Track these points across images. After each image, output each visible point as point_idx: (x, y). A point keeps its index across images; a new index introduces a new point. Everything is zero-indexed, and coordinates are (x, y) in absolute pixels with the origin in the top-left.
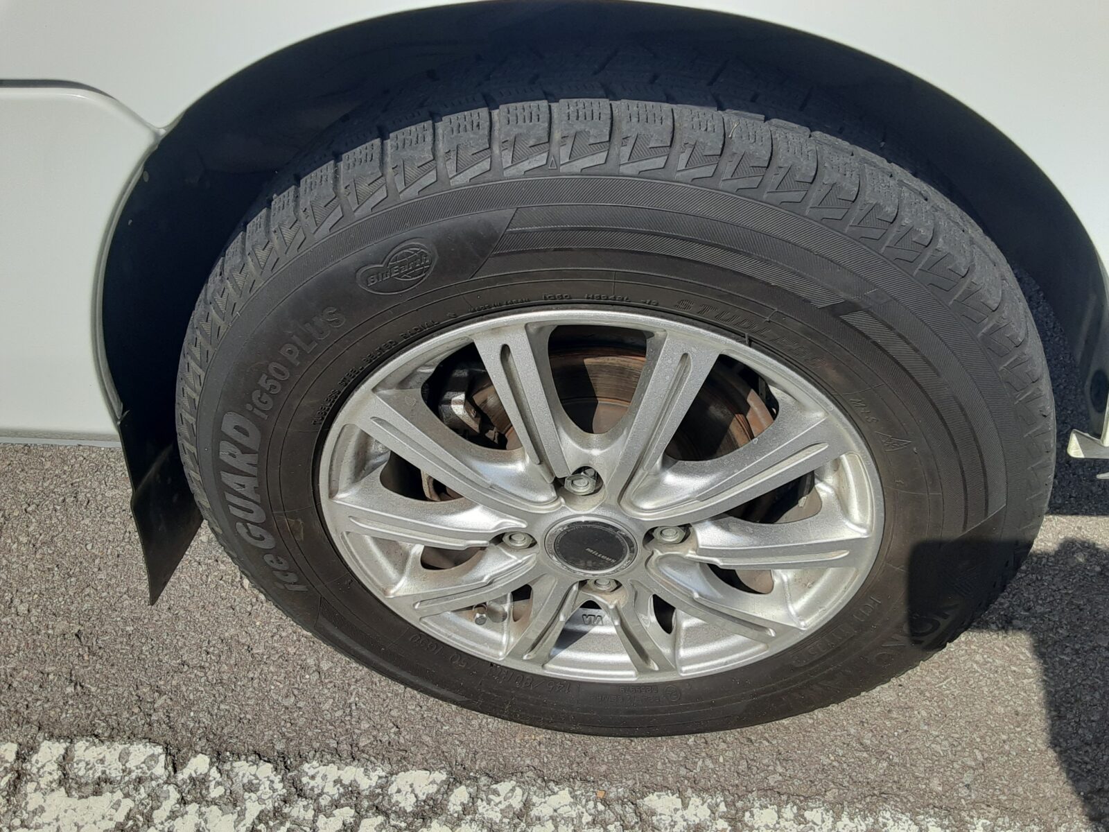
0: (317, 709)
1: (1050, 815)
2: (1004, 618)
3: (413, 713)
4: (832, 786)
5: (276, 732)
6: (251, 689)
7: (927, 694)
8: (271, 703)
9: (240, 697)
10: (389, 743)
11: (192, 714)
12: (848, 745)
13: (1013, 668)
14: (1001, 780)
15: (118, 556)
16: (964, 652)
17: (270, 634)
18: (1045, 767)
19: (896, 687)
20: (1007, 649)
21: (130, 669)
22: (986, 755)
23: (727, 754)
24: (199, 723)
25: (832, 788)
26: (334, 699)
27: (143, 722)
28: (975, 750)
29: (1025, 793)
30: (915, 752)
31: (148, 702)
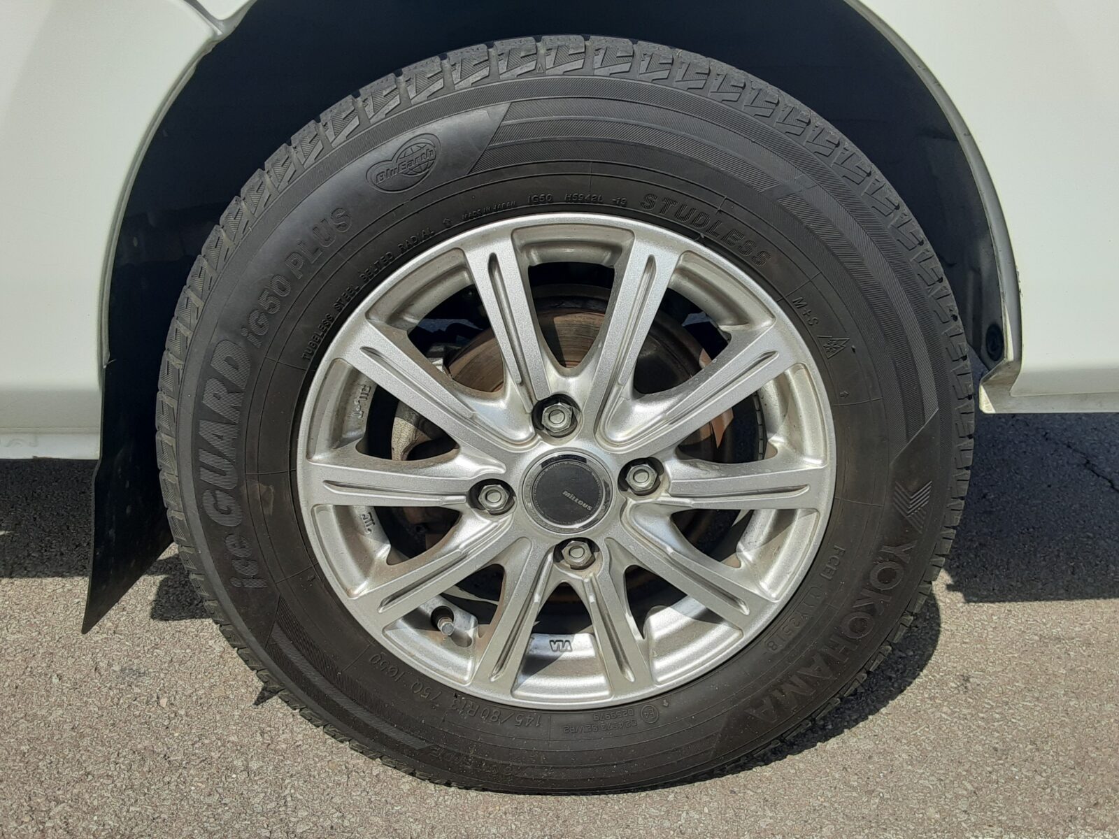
0: (246, 803)
1: (1054, 828)
2: (962, 678)
3: (358, 798)
4: (827, 822)
5: (197, 827)
6: (167, 792)
7: (904, 741)
8: (191, 802)
9: (153, 800)
10: (332, 827)
11: (95, 818)
12: (835, 788)
13: (981, 715)
14: (997, 803)
15: (17, 687)
16: (930, 706)
17: (190, 743)
18: (1036, 789)
19: (872, 738)
20: (971, 701)
21: (22, 783)
22: (976, 785)
23: (711, 805)
24: (104, 825)
25: (828, 824)
26: (266, 793)
27: (35, 829)
28: (963, 782)
29: (1023, 812)
30: (904, 788)
31: (42, 811)
